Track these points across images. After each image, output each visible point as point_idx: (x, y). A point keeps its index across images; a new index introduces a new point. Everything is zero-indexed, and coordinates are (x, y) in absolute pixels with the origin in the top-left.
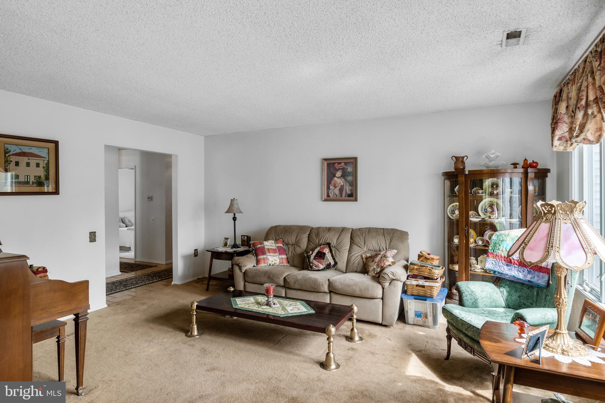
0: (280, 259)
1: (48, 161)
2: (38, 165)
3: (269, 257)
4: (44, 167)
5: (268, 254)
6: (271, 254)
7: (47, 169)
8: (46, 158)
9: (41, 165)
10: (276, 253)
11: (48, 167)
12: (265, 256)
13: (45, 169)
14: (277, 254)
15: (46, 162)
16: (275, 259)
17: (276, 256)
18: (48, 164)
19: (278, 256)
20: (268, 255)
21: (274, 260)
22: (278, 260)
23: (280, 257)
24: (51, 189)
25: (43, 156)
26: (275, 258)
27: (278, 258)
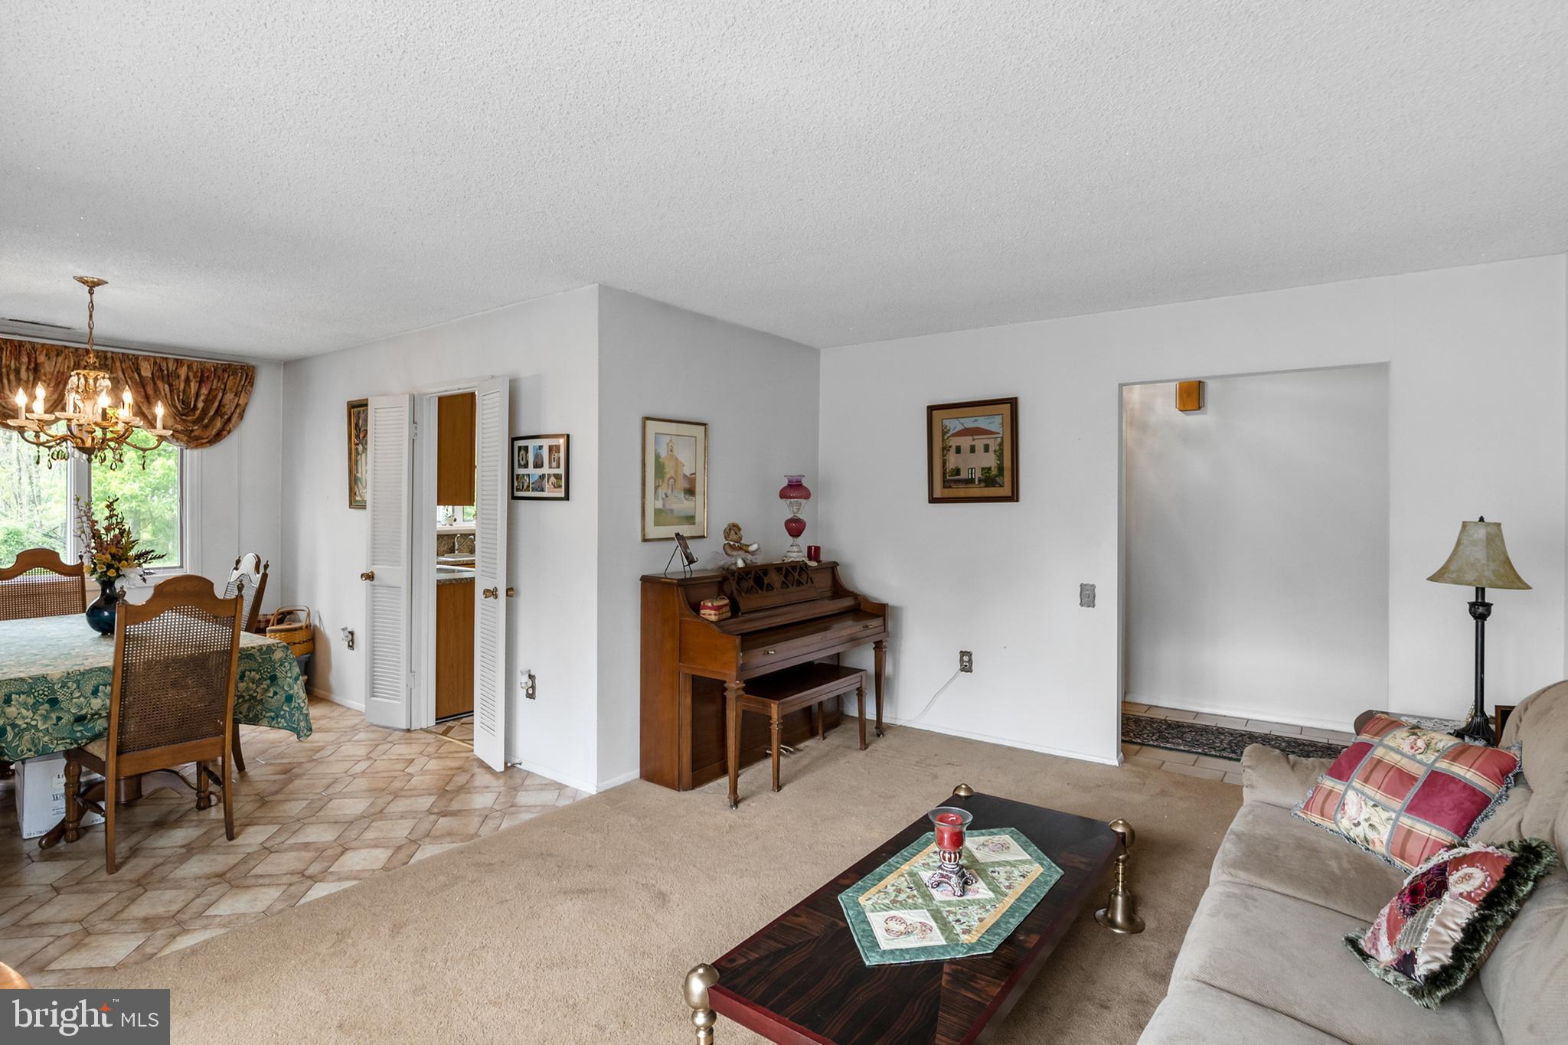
0: (1396, 827)
1: (1002, 440)
2: (986, 448)
3: (1351, 796)
4: (995, 451)
5: (1357, 783)
6: (1370, 790)
7: (1000, 456)
8: (999, 433)
9: (992, 449)
10: (1394, 792)
11: (1002, 450)
12: (1339, 786)
13: (997, 453)
14: (1398, 804)
15: (999, 440)
16: (1375, 821)
17: (1386, 809)
18: (1001, 444)
19: (1394, 815)
20: (1354, 789)
21: (1366, 820)
22: (1385, 833)
23: (1407, 821)
24: (1006, 491)
25: (993, 430)
26: (1379, 816)
27: (1389, 819)
